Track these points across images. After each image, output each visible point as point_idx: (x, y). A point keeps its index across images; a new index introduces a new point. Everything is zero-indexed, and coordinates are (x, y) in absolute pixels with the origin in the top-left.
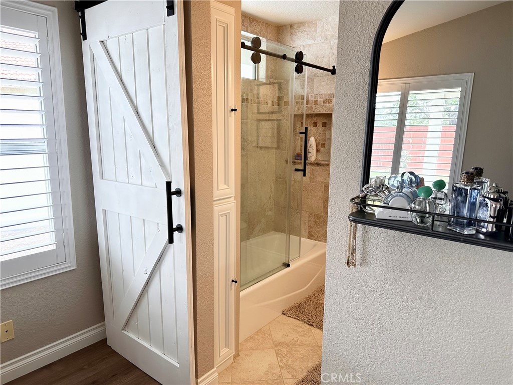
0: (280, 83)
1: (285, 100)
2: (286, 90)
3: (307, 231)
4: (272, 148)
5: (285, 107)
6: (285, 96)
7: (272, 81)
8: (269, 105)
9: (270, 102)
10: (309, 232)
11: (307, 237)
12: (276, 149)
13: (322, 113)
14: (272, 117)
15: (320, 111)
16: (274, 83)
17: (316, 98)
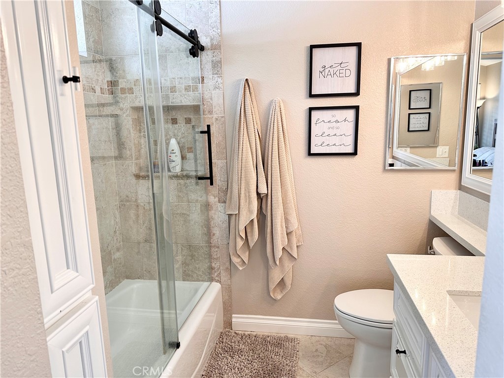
0: (111, 60)
1: (121, 86)
2: (121, 72)
3: (181, 270)
4: (111, 157)
5: (123, 96)
6: (120, 81)
7: (98, 57)
8: (97, 94)
9: (98, 89)
10: (184, 272)
11: (181, 279)
12: (116, 158)
13: (184, 104)
14: (103, 111)
15: (181, 102)
16: (100, 61)
17: (172, 83)
